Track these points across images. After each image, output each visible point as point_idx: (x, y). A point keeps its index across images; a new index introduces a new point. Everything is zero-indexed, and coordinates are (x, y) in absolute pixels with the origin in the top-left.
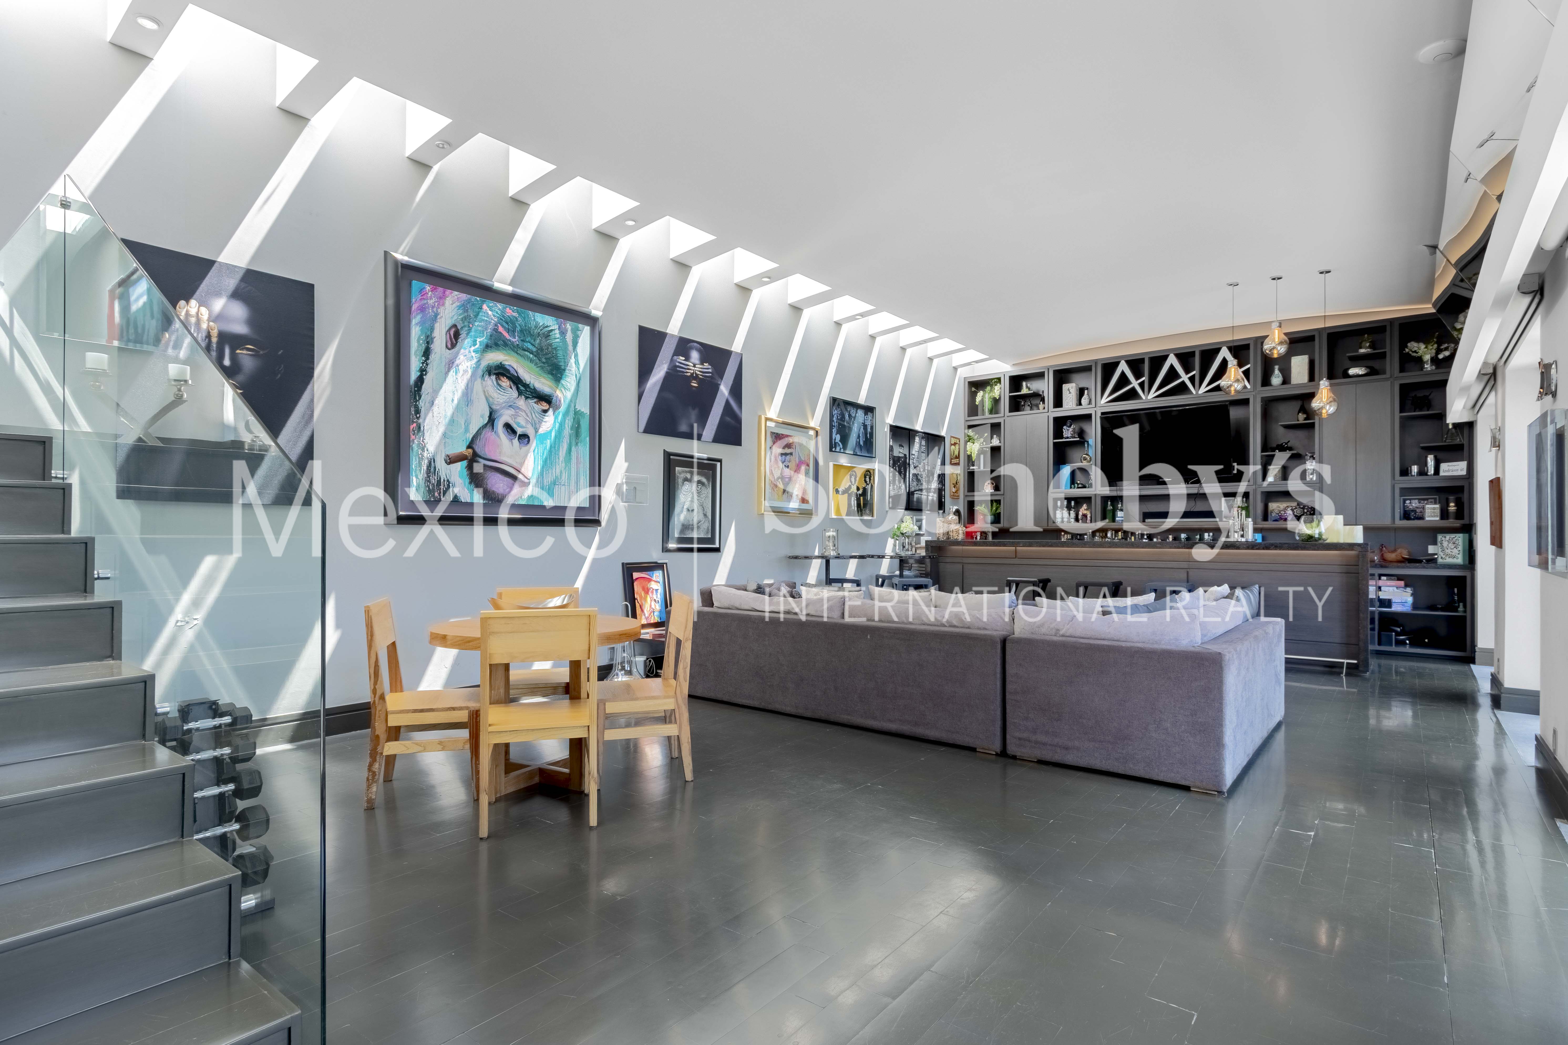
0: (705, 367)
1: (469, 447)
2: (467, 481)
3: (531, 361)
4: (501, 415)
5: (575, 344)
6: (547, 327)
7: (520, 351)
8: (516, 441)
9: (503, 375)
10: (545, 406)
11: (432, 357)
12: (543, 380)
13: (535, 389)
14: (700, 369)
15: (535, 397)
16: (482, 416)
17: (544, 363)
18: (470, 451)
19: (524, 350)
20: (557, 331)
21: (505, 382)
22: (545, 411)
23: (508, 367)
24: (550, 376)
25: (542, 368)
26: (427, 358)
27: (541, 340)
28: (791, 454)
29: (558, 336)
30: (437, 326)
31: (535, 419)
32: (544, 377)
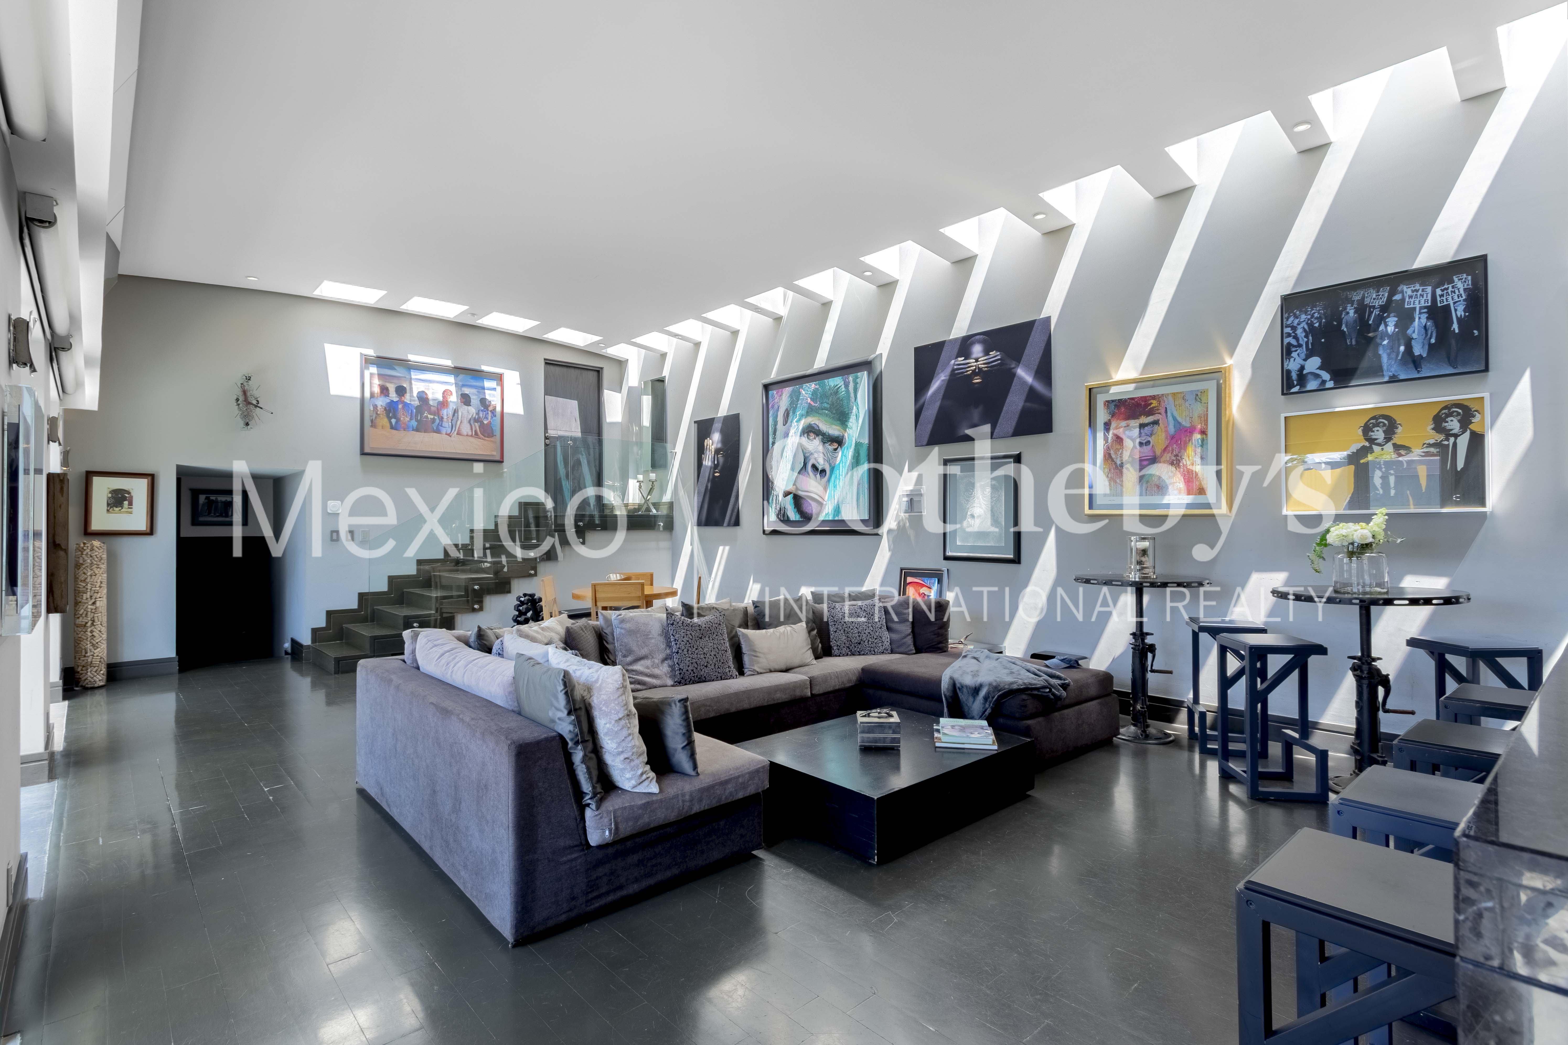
0: (991, 356)
1: (794, 484)
2: (793, 506)
3: (827, 415)
4: (810, 460)
5: (856, 390)
6: (837, 385)
7: (820, 412)
8: (818, 475)
9: (811, 431)
10: (835, 445)
11: (777, 433)
12: (834, 427)
13: (829, 435)
14: (985, 361)
15: (829, 441)
16: (800, 463)
17: (834, 414)
18: (794, 487)
19: (823, 409)
20: (843, 386)
21: (812, 436)
22: (836, 449)
23: (813, 425)
24: (839, 422)
25: (833, 418)
26: (775, 435)
27: (832, 398)
28: (1156, 423)
29: (843, 389)
30: (779, 413)
31: (829, 457)
32: (835, 425)
